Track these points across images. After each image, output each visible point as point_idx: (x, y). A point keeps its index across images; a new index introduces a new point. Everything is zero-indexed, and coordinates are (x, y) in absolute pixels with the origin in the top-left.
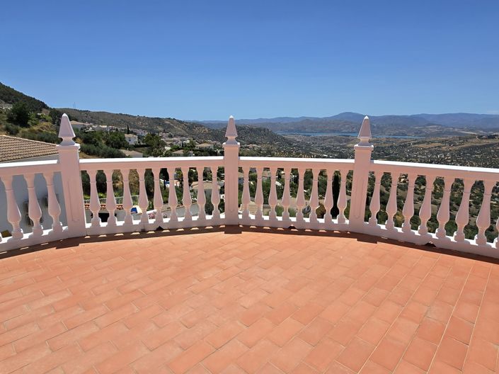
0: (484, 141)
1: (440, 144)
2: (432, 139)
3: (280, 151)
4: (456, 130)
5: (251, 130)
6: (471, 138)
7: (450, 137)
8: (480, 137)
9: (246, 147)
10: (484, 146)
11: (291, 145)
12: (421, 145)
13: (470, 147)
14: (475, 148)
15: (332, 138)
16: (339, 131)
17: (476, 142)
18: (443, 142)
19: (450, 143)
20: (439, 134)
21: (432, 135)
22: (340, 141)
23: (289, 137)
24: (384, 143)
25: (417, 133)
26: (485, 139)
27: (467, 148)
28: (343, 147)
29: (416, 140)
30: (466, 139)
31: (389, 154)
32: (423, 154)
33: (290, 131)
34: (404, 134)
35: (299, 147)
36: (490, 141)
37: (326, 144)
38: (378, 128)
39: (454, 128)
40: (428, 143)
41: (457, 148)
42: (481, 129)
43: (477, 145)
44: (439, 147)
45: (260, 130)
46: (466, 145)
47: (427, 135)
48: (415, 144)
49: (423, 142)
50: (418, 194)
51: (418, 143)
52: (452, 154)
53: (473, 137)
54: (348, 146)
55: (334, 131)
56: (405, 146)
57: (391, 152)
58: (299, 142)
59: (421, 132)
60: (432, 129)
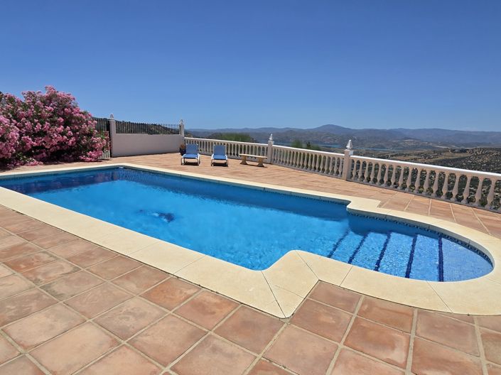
0: (456, 154)
1: (416, 157)
2: (408, 152)
4: (431, 144)
6: (444, 152)
7: (425, 151)
8: (453, 151)
10: (457, 159)
12: (399, 157)
13: (444, 160)
14: (448, 161)
16: (321, 143)
17: (448, 155)
18: (418, 155)
19: (426, 156)
20: (415, 148)
21: (409, 148)
24: (364, 155)
25: (394, 147)
26: (457, 152)
27: (441, 161)
29: (394, 152)
30: (440, 152)
34: (383, 147)
36: (462, 155)
38: (358, 140)
39: (429, 143)
40: (405, 155)
41: (432, 161)
42: (453, 144)
43: (451, 158)
46: (440, 158)
47: (404, 149)
48: (393, 156)
49: (401, 155)
51: (396, 155)
53: (446, 151)
59: (399, 145)
60: (409, 143)
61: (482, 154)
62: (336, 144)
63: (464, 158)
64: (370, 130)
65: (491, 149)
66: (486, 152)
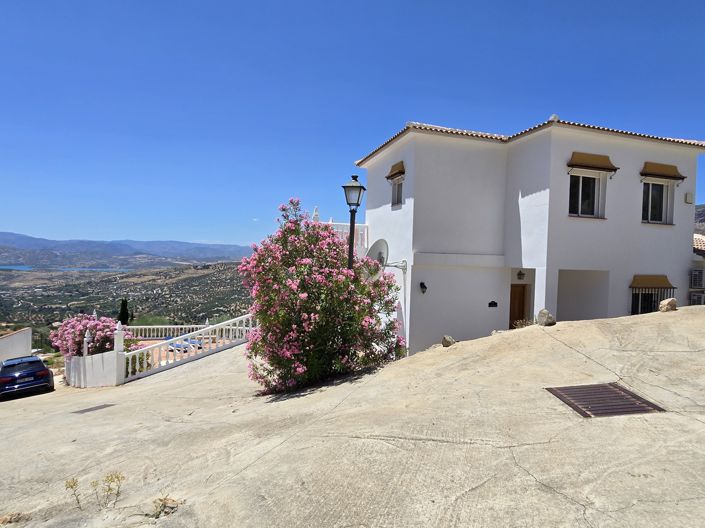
0: (200, 271)
1: (154, 277)
2: (143, 271)
4: (169, 260)
7: (164, 269)
8: (196, 267)
10: (201, 277)
12: (131, 280)
13: (187, 279)
14: (192, 279)
17: (191, 273)
18: (156, 274)
19: (166, 275)
20: (151, 265)
21: (142, 266)
24: (77, 279)
25: (122, 265)
26: (200, 269)
27: (184, 280)
29: (123, 273)
30: (182, 270)
31: (87, 294)
32: (134, 291)
34: (105, 266)
36: (206, 272)
38: (64, 257)
39: (166, 258)
40: (140, 276)
41: (174, 280)
42: (194, 259)
43: (194, 276)
44: (154, 280)
46: (183, 277)
47: (136, 267)
48: (122, 278)
49: (134, 276)
51: (127, 277)
52: (169, 288)
53: (188, 267)
54: (13, 285)
56: (109, 281)
57: (90, 290)
59: (129, 263)
60: (141, 259)
61: (225, 270)
62: (22, 264)
63: (208, 275)
64: (82, 243)
65: (232, 263)
66: (228, 267)
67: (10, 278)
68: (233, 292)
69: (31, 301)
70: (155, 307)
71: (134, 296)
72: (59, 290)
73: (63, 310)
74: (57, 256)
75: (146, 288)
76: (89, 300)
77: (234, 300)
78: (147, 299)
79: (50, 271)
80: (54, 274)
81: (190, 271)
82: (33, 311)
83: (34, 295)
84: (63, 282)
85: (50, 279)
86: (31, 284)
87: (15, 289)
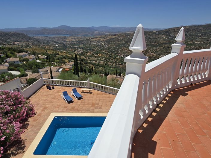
0: (113, 37)
2: (97, 37)
3: (34, 45)
4: (104, 33)
5: (14, 34)
6: (109, 36)
7: (103, 36)
8: (112, 35)
9: (13, 44)
10: (113, 39)
11: (39, 41)
12: (94, 39)
13: (109, 39)
14: (111, 39)
15: (59, 37)
16: (61, 34)
17: (110, 37)
18: (101, 37)
19: (103, 38)
20: (99, 34)
21: (97, 35)
22: (62, 39)
23: (37, 37)
24: (81, 39)
26: (113, 36)
27: (108, 39)
28: (64, 41)
29: (92, 37)
30: (108, 36)
32: (95, 43)
33: (36, 34)
34: (87, 35)
35: (43, 42)
36: (115, 37)
37: (56, 40)
38: (77, 32)
39: (103, 32)
40: (96, 38)
41: (105, 40)
42: (112, 32)
44: (100, 39)
45: (19, 34)
46: (108, 38)
47: (95, 35)
48: (92, 39)
49: (95, 38)
50: (96, 58)
52: (104, 42)
53: (109, 35)
54: (67, 41)
55: (59, 34)
56: (88, 40)
57: (84, 42)
58: (42, 40)
59: (93, 34)
60: (97, 33)
61: (121, 36)
62: (68, 34)
63: (115, 38)
64: (81, 28)
65: (123, 34)
66: (121, 35)
67: (66, 38)
68: (123, 44)
69: (71, 45)
70: (100, 48)
71: (95, 44)
72: (77, 42)
73: (78, 48)
74: (75, 32)
75: (98, 42)
76: (84, 45)
77: (123, 46)
78: (98, 45)
79: (74, 36)
80: (75, 37)
81: (110, 36)
82: (71, 48)
83: (71, 43)
84: (77, 40)
85: (74, 39)
86: (70, 40)
87: (67, 42)
